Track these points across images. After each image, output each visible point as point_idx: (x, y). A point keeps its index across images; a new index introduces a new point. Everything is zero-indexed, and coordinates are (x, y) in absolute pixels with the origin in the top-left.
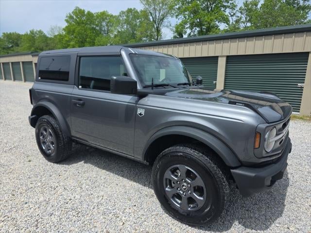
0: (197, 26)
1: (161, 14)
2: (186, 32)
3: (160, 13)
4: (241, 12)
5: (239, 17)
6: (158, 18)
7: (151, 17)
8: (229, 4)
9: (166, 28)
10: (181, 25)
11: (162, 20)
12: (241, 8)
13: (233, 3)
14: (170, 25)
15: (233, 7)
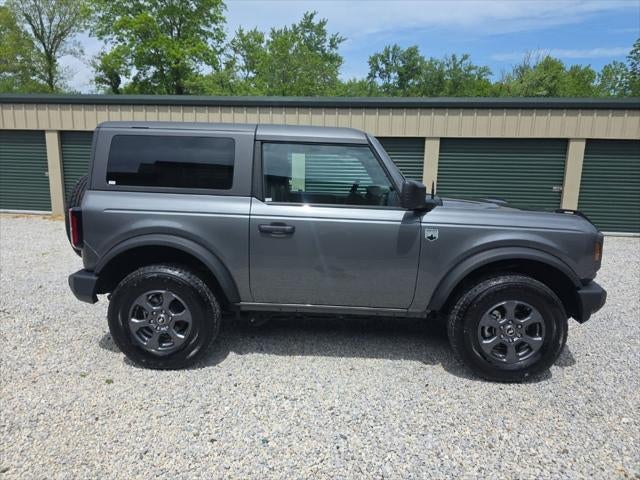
0: (151, 62)
1: (54, 23)
2: (127, 73)
3: (51, 20)
4: (235, 49)
5: (230, 57)
6: (47, 30)
7: (28, 27)
8: (211, 30)
9: (69, 56)
10: (114, 55)
11: (60, 36)
12: (234, 41)
13: (218, 29)
14: (82, 51)
15: (220, 37)
